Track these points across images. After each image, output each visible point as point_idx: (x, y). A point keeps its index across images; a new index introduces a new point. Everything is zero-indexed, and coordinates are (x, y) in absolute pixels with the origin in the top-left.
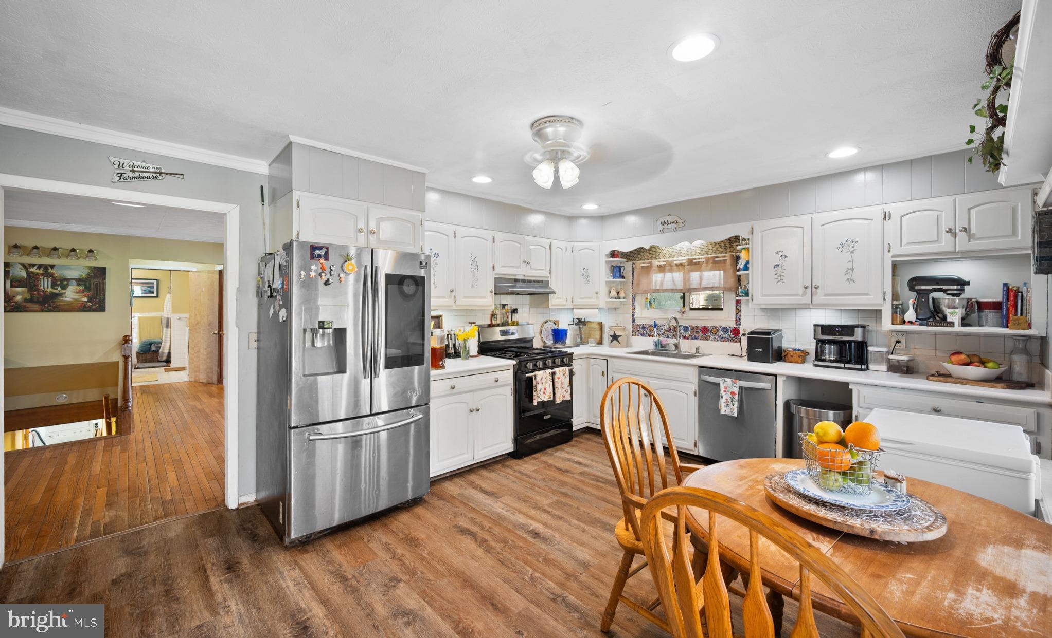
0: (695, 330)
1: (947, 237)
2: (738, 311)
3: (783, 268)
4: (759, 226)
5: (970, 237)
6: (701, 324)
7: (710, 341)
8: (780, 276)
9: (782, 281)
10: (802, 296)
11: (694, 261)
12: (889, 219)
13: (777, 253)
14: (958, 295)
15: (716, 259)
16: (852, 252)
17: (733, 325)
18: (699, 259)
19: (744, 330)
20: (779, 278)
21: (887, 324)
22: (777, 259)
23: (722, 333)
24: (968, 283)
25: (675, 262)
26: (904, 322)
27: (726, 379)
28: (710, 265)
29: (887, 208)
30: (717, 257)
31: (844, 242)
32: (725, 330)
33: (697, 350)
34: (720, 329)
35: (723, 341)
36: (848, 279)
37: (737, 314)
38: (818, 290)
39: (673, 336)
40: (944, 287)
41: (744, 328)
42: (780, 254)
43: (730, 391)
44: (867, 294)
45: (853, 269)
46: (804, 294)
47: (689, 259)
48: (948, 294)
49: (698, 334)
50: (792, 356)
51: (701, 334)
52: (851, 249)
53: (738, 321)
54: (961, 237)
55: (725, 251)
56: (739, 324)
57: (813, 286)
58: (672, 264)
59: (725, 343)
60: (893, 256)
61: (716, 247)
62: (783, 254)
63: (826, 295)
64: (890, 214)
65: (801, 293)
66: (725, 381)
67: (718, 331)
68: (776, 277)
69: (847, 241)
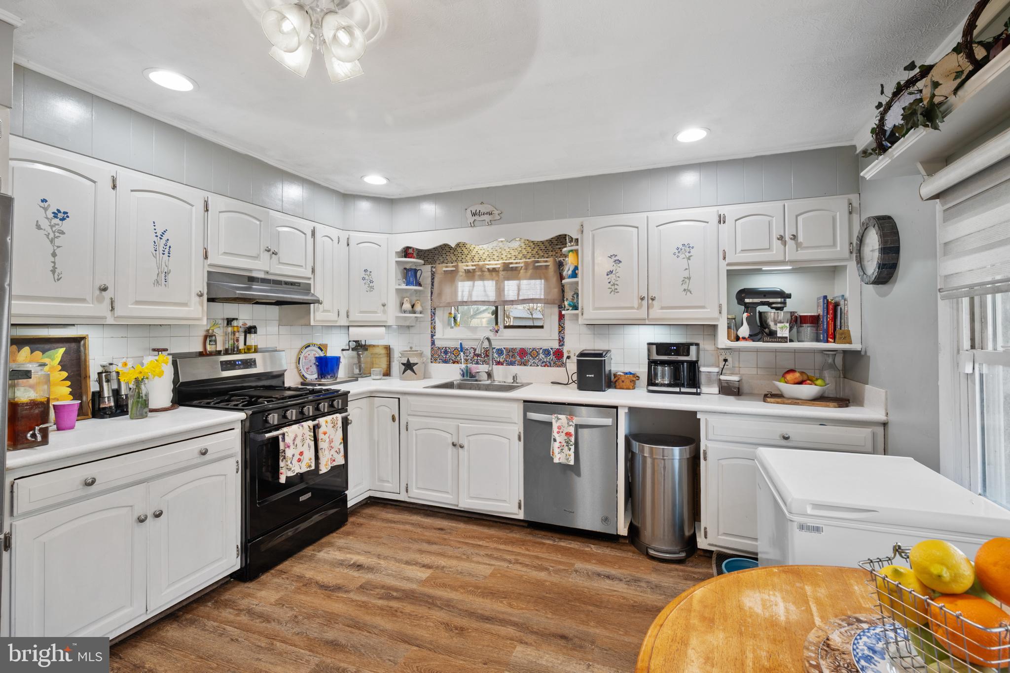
0: (511, 354)
1: (777, 244)
2: (562, 329)
3: (617, 275)
4: (591, 223)
5: (798, 245)
6: (518, 345)
7: (529, 367)
8: (614, 285)
9: (615, 291)
10: (638, 309)
11: (511, 266)
12: (724, 222)
13: (610, 257)
14: (781, 309)
15: (537, 264)
16: (689, 259)
17: (556, 345)
18: (516, 263)
19: (569, 352)
20: (613, 287)
21: (723, 340)
22: (609, 265)
23: (543, 356)
24: (789, 296)
25: (488, 267)
26: (738, 339)
27: (560, 416)
28: (530, 272)
29: (723, 210)
30: (538, 262)
31: (681, 247)
32: (547, 352)
33: (515, 378)
34: (541, 351)
35: (544, 366)
36: (685, 290)
37: (560, 332)
38: (654, 302)
39: (484, 362)
40: (771, 300)
41: (569, 349)
42: (614, 258)
43: (565, 432)
44: (703, 307)
45: (689, 278)
46: (640, 307)
47: (504, 263)
48: (772, 308)
49: (515, 358)
50: (623, 382)
51: (518, 358)
52: (688, 255)
53: (561, 341)
54: (790, 243)
55: (546, 255)
56: (563, 345)
57: (650, 297)
58: (484, 269)
59: (546, 368)
60: (728, 265)
61: (536, 250)
62: (616, 258)
63: (662, 308)
64: (725, 217)
65: (636, 306)
66: (558, 419)
67: (538, 354)
68: (609, 285)
69: (684, 245)
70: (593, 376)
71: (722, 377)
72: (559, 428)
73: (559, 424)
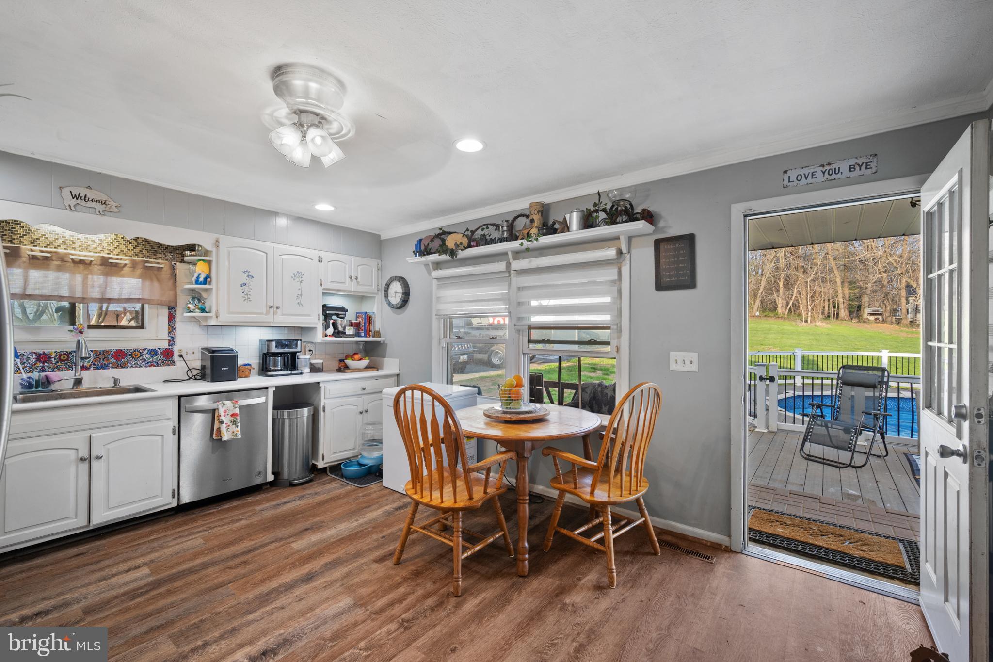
0: (102, 356)
1: (348, 280)
2: (172, 329)
3: (250, 287)
4: (226, 241)
5: (358, 283)
6: (114, 347)
7: (129, 369)
8: (247, 294)
9: (249, 300)
10: (266, 315)
11: (110, 261)
12: (322, 262)
13: (245, 272)
14: (343, 318)
15: (147, 264)
16: (301, 282)
17: (165, 345)
18: (117, 259)
19: (180, 351)
20: (246, 297)
21: (319, 336)
22: (244, 279)
23: (149, 357)
24: (347, 311)
25: (72, 257)
26: (326, 336)
27: (225, 402)
28: (139, 271)
29: (323, 254)
30: (148, 262)
31: (296, 273)
32: (152, 353)
33: (116, 381)
34: (146, 352)
35: (150, 366)
36: (298, 303)
37: (169, 332)
38: (278, 310)
39: (70, 368)
40: (340, 313)
41: (180, 349)
42: (247, 274)
43: (230, 414)
44: (309, 315)
45: (301, 295)
46: (267, 313)
47: (103, 257)
48: (338, 317)
49: (108, 360)
50: (243, 372)
51: (113, 360)
52: (301, 279)
53: (172, 342)
54: (354, 281)
55: (153, 256)
56: (173, 344)
57: (276, 306)
58: (66, 259)
59: (152, 368)
60: (324, 289)
61: (140, 248)
62: (249, 274)
63: (283, 315)
64: (322, 259)
65: (265, 313)
66: (224, 404)
67: (142, 354)
68: (243, 295)
69: (298, 272)
70: (227, 368)
71: (313, 361)
72: (225, 412)
73: (225, 408)
